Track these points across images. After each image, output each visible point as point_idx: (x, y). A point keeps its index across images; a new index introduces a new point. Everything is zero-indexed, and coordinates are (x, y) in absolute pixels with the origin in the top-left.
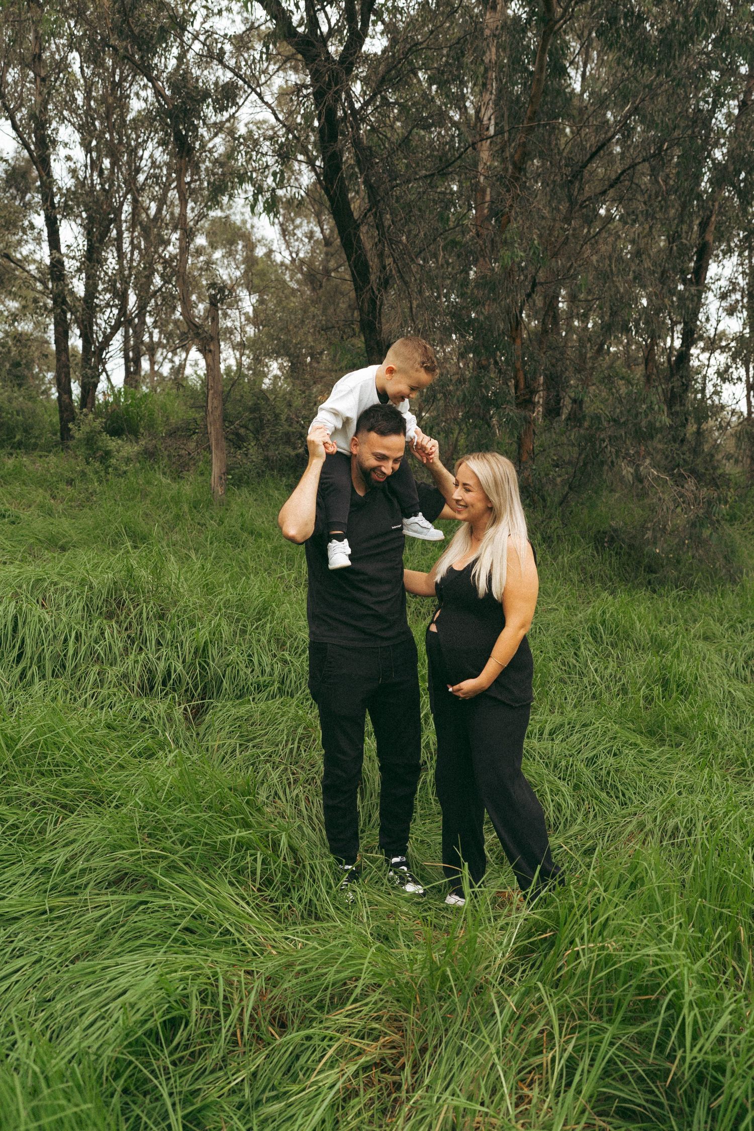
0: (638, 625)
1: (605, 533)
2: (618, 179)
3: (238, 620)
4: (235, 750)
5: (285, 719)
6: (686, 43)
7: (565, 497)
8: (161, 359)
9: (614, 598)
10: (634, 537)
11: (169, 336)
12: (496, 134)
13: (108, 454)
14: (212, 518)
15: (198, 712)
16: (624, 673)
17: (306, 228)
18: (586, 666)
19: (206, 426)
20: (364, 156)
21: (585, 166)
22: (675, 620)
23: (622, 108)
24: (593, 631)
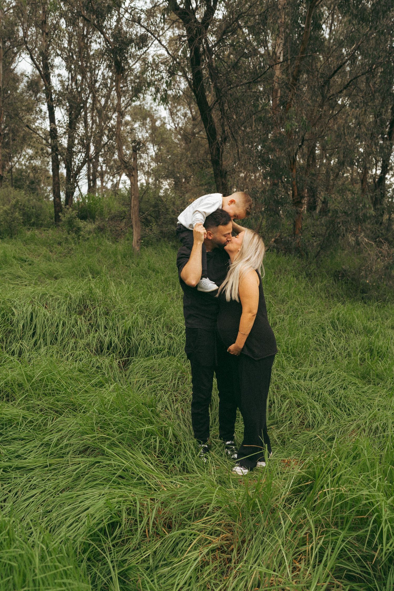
0: (357, 321)
2: (348, 84)
3: (147, 316)
4: (145, 384)
5: (171, 368)
6: (386, 11)
8: (106, 180)
9: (344, 306)
10: (354, 274)
11: (111, 168)
12: (283, 61)
13: (79, 229)
14: (133, 263)
15: (126, 364)
16: (349, 346)
17: (182, 111)
18: (329, 342)
19: (130, 215)
20: (214, 72)
21: (330, 78)
22: (376, 318)
23: (351, 47)
24: (333, 323)
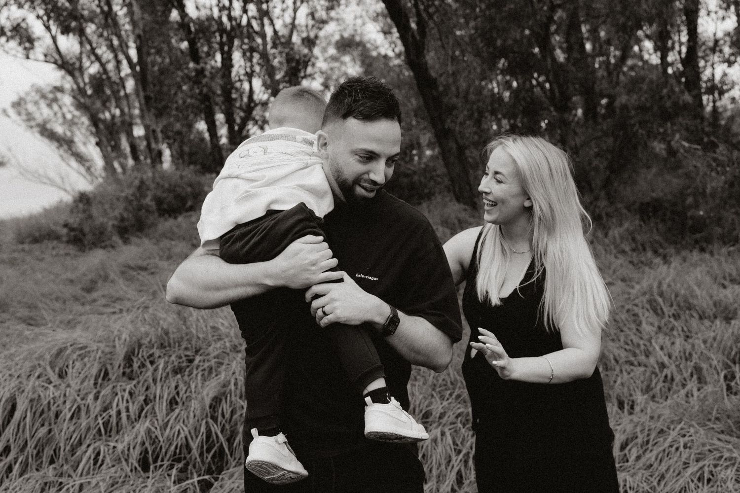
1: (647, 204)
7: (608, 180)
10: (674, 204)
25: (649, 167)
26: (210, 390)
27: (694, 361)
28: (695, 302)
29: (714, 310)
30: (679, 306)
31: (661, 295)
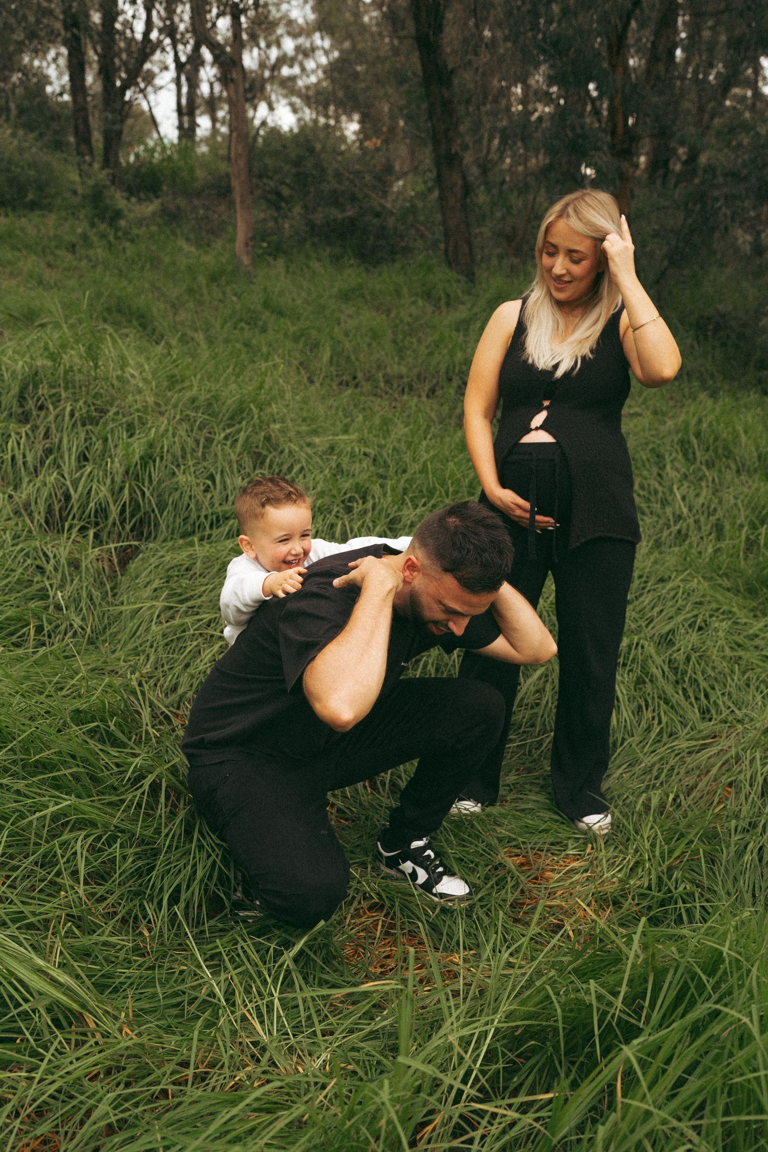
0: (744, 438)
1: (709, 319)
7: (664, 273)
13: (118, 214)
16: (720, 502)
25: (722, 265)
26: (138, 447)
27: (717, 516)
28: (736, 451)
29: (757, 464)
30: (716, 451)
31: (698, 435)
